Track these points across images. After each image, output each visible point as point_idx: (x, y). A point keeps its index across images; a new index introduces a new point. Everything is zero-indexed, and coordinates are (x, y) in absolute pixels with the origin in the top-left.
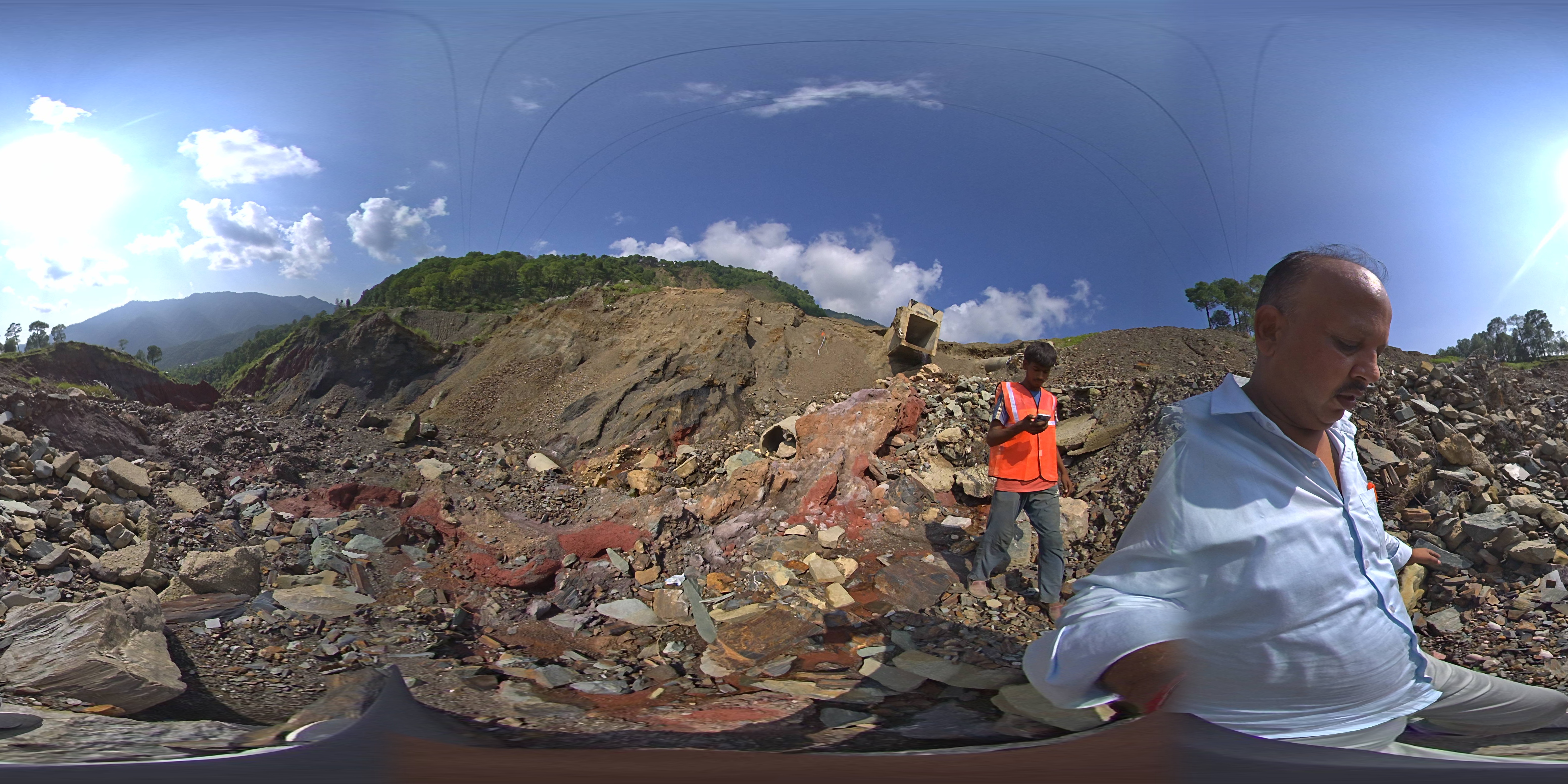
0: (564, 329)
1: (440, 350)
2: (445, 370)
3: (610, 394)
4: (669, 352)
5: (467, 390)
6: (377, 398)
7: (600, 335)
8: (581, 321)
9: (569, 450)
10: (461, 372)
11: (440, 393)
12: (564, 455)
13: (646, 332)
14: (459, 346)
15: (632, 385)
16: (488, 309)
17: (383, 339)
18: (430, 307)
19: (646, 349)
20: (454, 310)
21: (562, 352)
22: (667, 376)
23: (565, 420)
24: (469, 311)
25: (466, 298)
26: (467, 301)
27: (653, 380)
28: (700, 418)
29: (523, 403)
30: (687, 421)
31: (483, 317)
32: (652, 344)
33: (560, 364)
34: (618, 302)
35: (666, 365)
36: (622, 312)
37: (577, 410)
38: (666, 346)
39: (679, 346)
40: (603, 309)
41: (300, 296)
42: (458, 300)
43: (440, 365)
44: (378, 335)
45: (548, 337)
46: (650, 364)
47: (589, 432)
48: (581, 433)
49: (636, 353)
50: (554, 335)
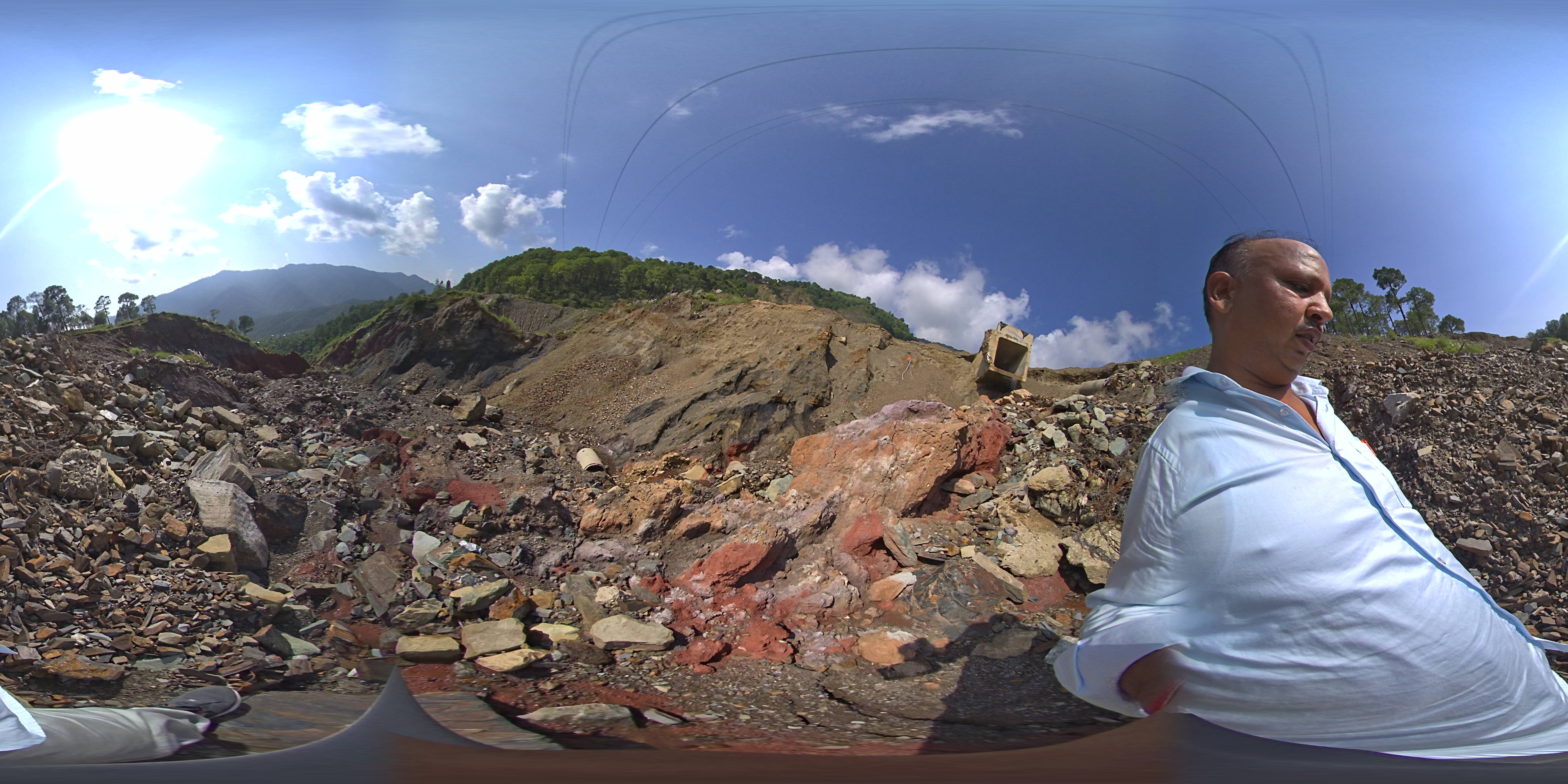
0: (647, 332)
1: (522, 339)
2: (524, 359)
3: (676, 402)
4: (747, 365)
5: (540, 381)
6: (456, 379)
7: (682, 342)
8: (666, 326)
9: (625, 450)
10: (539, 363)
11: (515, 381)
12: (619, 455)
13: (728, 344)
14: (541, 337)
15: (701, 394)
16: (585, 305)
17: (468, 323)
18: (527, 297)
19: (725, 359)
20: (551, 302)
21: (641, 354)
22: (739, 389)
23: (628, 421)
24: (566, 305)
25: (565, 291)
26: (566, 295)
27: (724, 391)
28: (760, 435)
29: (591, 399)
30: (746, 437)
31: (578, 312)
32: (732, 356)
33: (636, 366)
34: (706, 311)
35: (740, 377)
36: (708, 321)
37: (642, 412)
38: (745, 359)
39: (757, 360)
40: (689, 316)
41: (400, 273)
42: (556, 293)
43: (520, 353)
44: (464, 319)
45: (629, 338)
46: (725, 375)
47: (647, 436)
48: (639, 435)
49: (714, 364)
50: (636, 336)
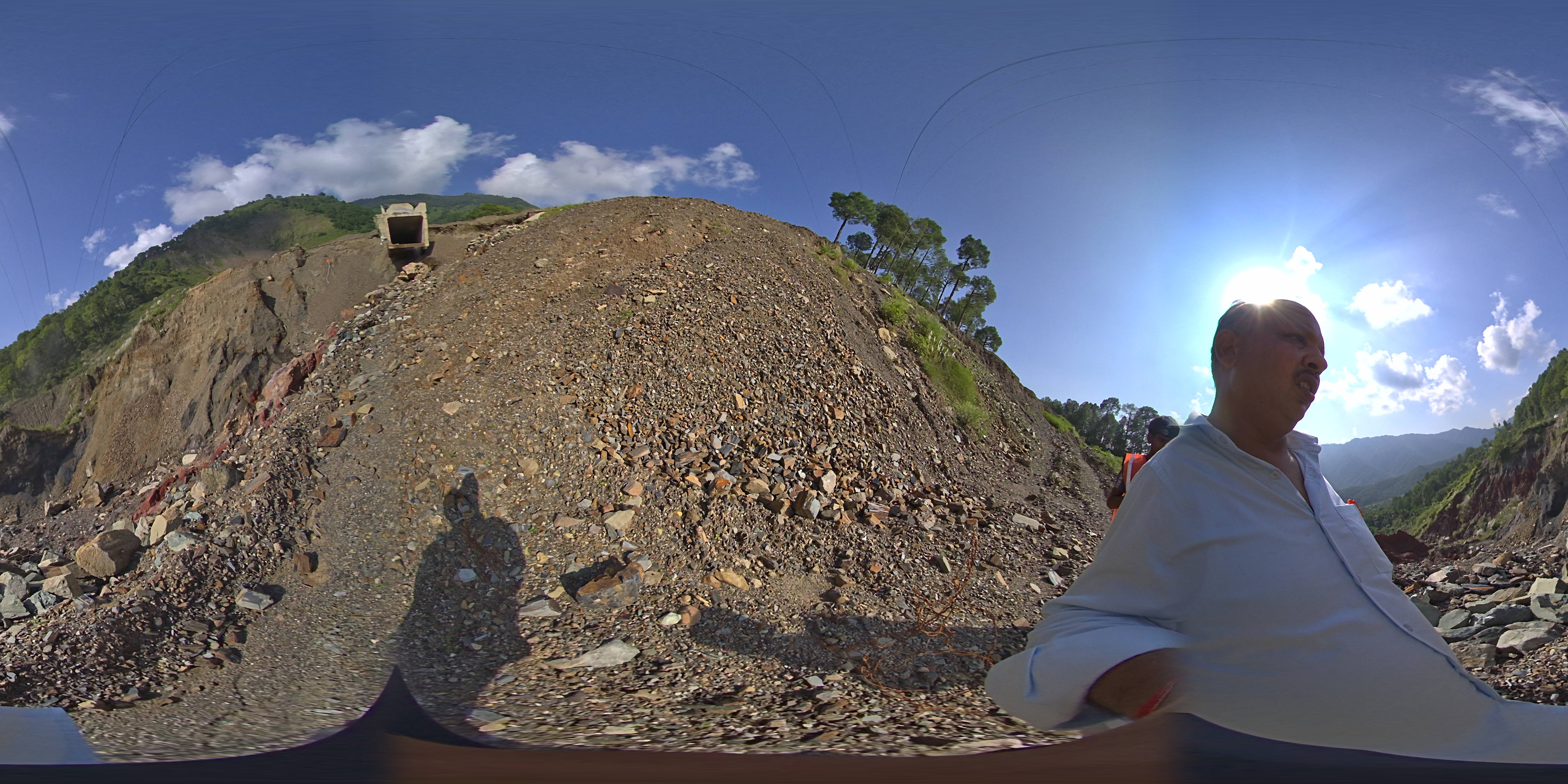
0: (143, 366)
1: (67, 433)
2: (80, 444)
3: (201, 396)
4: (222, 342)
5: (107, 451)
7: (170, 356)
8: (151, 354)
10: (93, 440)
11: (89, 463)
13: (199, 335)
14: (78, 423)
15: (211, 381)
17: (21, 445)
19: (206, 348)
21: (153, 384)
22: (230, 360)
23: (186, 428)
27: (222, 369)
29: (152, 434)
32: (208, 342)
33: (157, 394)
34: (165, 324)
35: (225, 353)
36: (173, 330)
37: (189, 417)
38: (218, 338)
39: (226, 333)
40: (159, 336)
43: (74, 442)
45: (136, 379)
46: (215, 357)
47: (204, 427)
48: (200, 429)
49: (202, 355)
50: (140, 375)
